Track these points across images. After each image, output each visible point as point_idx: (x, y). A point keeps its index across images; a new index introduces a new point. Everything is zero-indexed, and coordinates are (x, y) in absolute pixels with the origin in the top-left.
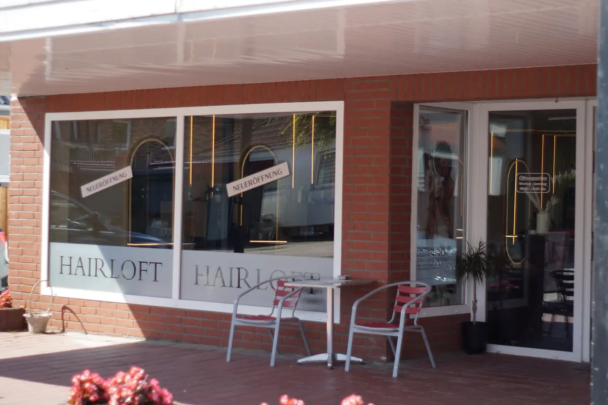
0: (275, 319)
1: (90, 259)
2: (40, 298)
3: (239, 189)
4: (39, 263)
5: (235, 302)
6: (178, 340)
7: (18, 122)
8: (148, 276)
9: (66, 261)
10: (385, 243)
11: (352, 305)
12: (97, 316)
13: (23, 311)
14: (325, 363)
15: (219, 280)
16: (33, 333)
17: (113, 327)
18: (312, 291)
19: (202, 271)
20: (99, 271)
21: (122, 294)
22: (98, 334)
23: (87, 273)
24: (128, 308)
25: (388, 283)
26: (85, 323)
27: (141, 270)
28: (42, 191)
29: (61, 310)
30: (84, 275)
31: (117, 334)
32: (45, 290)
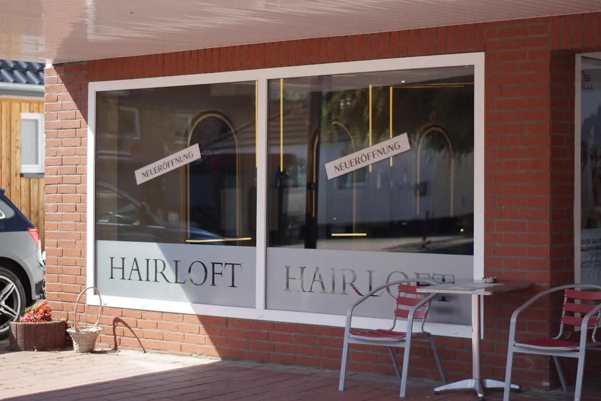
0: (404, 334)
1: (148, 260)
2: (86, 308)
3: (341, 170)
4: (84, 265)
5: (349, 313)
6: (264, 360)
7: (54, 94)
8: (224, 281)
9: (118, 263)
10: (546, 235)
11: (510, 317)
12: (158, 330)
13: (65, 325)
14: (471, 392)
15: (317, 286)
16: (80, 352)
17: (180, 343)
18: (444, 298)
19: (295, 273)
20: (159, 275)
21: (190, 303)
22: (162, 353)
23: (144, 277)
24: (197, 321)
25: (552, 287)
26: (144, 339)
27: (214, 273)
28: (86, 178)
29: (112, 324)
30: (140, 279)
31: (183, 353)
32: (92, 299)
